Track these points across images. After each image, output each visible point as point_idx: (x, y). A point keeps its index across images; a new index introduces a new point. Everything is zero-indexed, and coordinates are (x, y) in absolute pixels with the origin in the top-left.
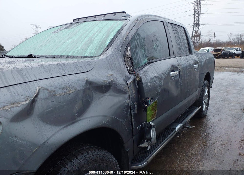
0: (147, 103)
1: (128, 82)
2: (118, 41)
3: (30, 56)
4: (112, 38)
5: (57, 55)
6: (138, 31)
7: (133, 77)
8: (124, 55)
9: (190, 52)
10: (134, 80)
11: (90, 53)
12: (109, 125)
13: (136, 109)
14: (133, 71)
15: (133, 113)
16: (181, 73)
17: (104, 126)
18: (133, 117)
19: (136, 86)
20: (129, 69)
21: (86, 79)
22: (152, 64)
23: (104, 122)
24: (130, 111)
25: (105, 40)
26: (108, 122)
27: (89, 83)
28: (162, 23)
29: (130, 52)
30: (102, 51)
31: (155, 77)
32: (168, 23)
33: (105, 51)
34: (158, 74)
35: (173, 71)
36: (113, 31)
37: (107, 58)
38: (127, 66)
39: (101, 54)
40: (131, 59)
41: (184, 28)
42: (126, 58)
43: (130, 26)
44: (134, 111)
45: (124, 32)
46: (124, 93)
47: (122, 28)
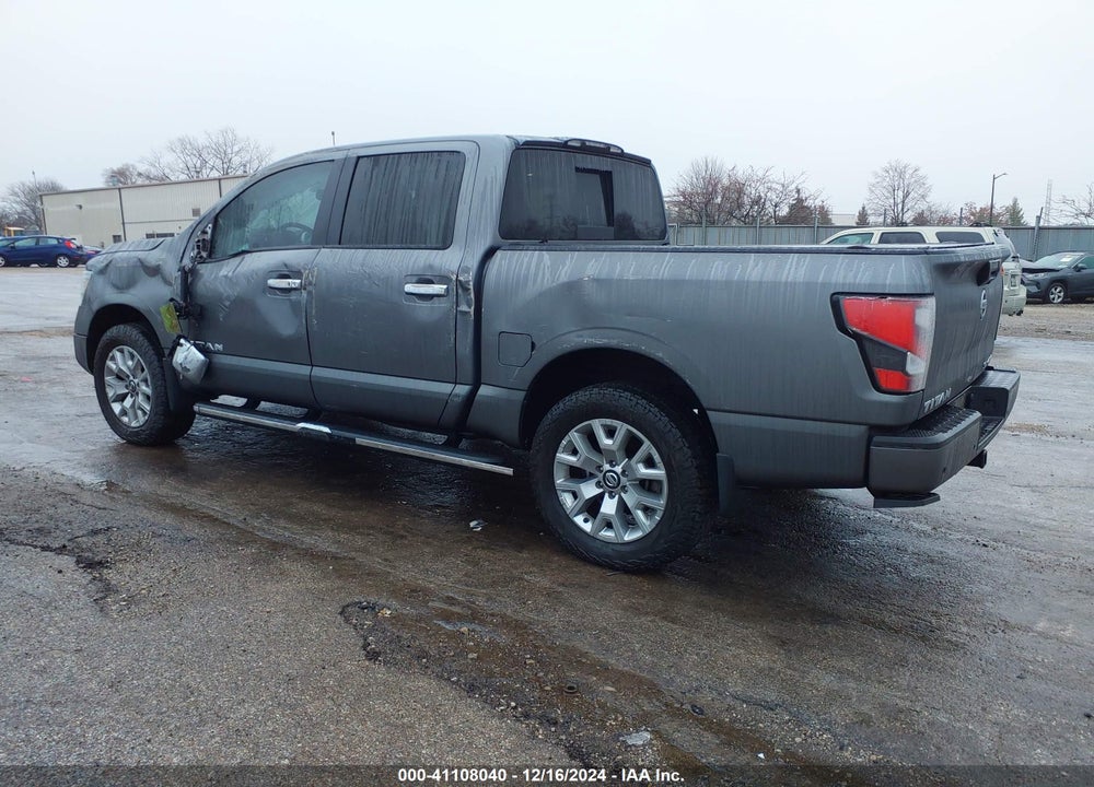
16: (309, 288)
22: (248, 254)
32: (354, 159)
35: (279, 277)
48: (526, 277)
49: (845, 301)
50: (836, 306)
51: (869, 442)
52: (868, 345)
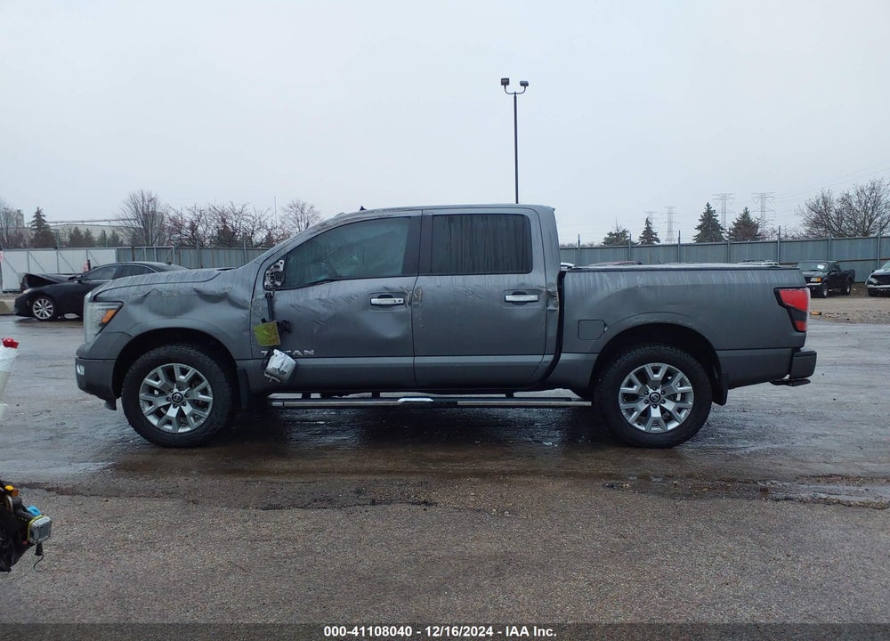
8: (269, 268)
16: (415, 303)
20: (266, 284)
21: (194, 287)
22: (334, 282)
29: (281, 266)
34: (328, 296)
35: (383, 297)
42: (268, 272)
48: (596, 288)
49: (782, 292)
50: (777, 293)
51: (792, 355)
52: (792, 311)
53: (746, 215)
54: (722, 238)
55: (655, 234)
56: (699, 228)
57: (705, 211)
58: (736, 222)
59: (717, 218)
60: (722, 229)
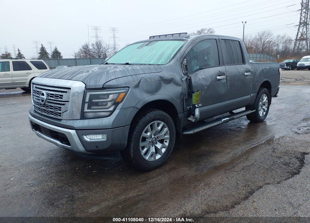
0: (193, 93)
1: (182, 80)
2: (178, 55)
3: (127, 64)
4: (175, 53)
5: (143, 63)
6: (193, 48)
7: (186, 77)
8: (182, 63)
9: (244, 62)
10: (187, 79)
11: (162, 63)
12: (169, 100)
13: (187, 96)
14: (187, 73)
15: (184, 98)
16: (228, 78)
17: (167, 100)
18: (184, 100)
19: (188, 82)
20: (184, 72)
21: (160, 75)
22: (202, 70)
23: (167, 98)
24: (182, 96)
25: (171, 55)
26: (169, 99)
27: (161, 77)
28: (215, 40)
29: (186, 62)
30: (168, 61)
31: (203, 78)
32: (221, 40)
33: (170, 62)
34: (205, 77)
35: (219, 76)
36: (176, 49)
37: (171, 65)
38: (183, 70)
39: (168, 63)
40: (186, 66)
41: (239, 42)
42: (182, 66)
43: (187, 45)
44: (185, 97)
45: (182, 50)
46: (180, 85)
47: (182, 47)
53: (56, 49)
54: (49, 57)
55: (23, 55)
56: (40, 53)
57: (41, 47)
58: (53, 51)
59: (46, 50)
60: (48, 54)
